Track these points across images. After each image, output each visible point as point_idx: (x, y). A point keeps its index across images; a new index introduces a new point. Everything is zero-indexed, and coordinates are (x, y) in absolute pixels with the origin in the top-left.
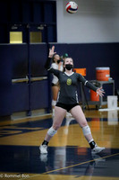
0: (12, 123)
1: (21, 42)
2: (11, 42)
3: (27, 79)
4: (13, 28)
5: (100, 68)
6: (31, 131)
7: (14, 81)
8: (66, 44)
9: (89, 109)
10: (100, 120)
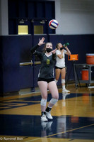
0: (20, 97)
1: (27, 34)
2: (19, 34)
3: (31, 63)
4: (21, 22)
5: (90, 55)
6: (34, 103)
7: (21, 64)
8: (62, 36)
9: (80, 87)
10: (89, 95)
